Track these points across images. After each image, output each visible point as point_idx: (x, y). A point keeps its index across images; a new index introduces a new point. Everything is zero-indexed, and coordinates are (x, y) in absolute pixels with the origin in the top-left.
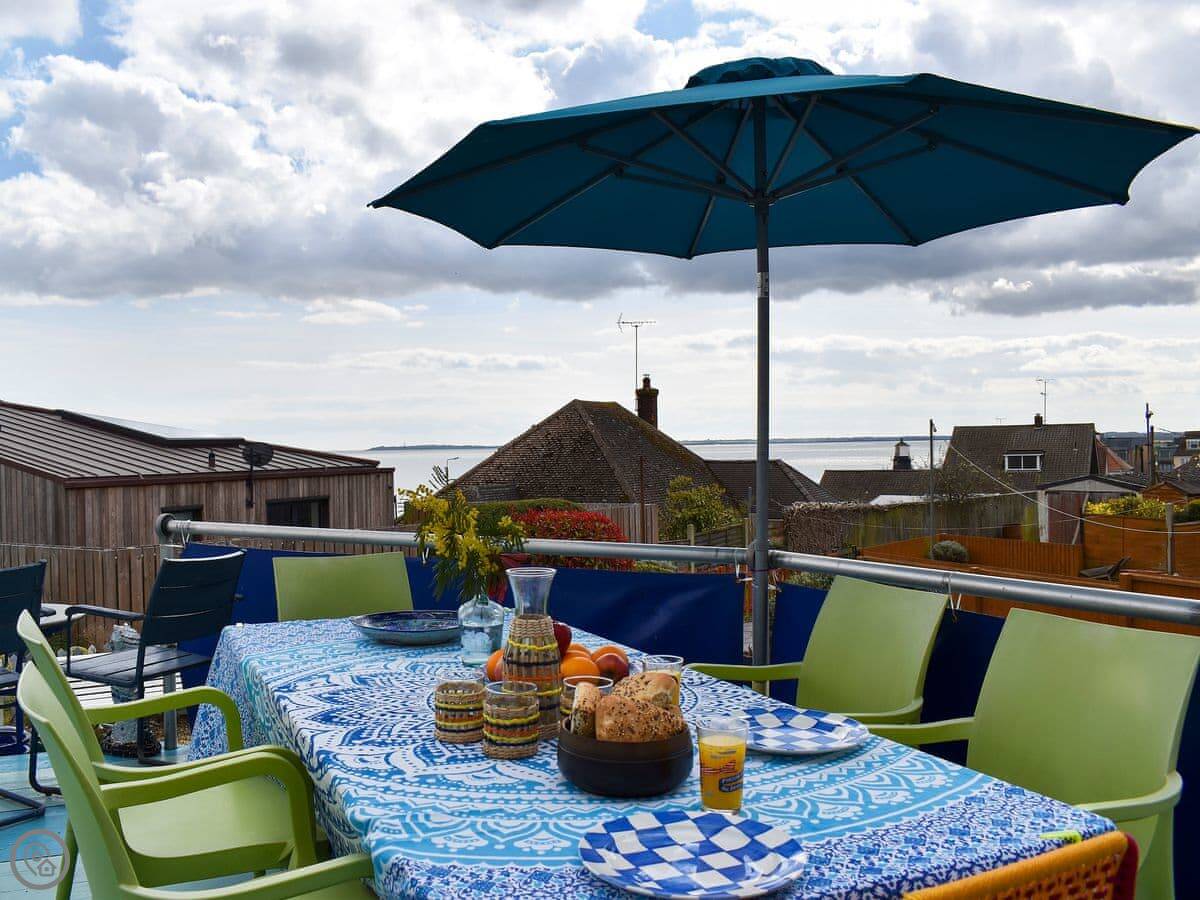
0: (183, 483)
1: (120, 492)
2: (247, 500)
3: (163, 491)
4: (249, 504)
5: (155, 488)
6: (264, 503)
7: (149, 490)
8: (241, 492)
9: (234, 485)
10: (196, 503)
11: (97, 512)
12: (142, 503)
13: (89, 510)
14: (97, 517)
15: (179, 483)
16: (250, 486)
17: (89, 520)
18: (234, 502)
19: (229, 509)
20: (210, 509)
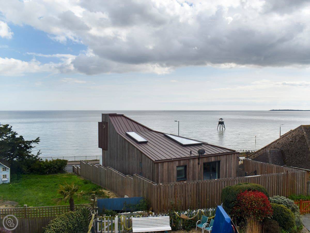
0: (182, 160)
1: (167, 163)
3: (177, 162)
4: (199, 164)
5: (175, 162)
6: (203, 163)
7: (173, 162)
8: (197, 161)
9: (195, 160)
10: (185, 164)
11: (161, 168)
12: (172, 165)
13: (159, 167)
16: (199, 160)
17: (159, 170)
18: (195, 164)
19: (193, 165)
20: (189, 166)
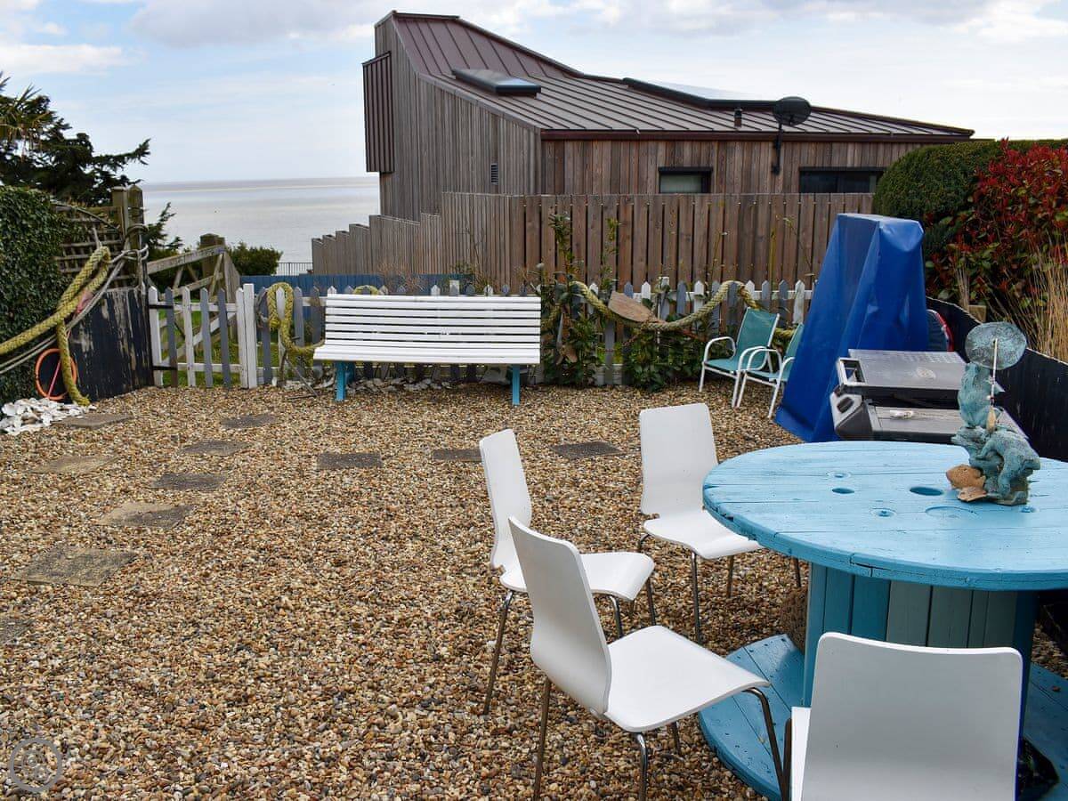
0: (688, 140)
1: (607, 146)
2: (772, 166)
3: (662, 147)
4: (775, 170)
5: (652, 144)
6: (796, 170)
7: (643, 146)
8: (765, 155)
9: (756, 147)
10: (703, 164)
11: (578, 168)
12: (634, 160)
13: (569, 164)
14: (578, 173)
15: (684, 140)
16: (776, 148)
17: (569, 175)
18: (754, 167)
19: (747, 174)
20: (722, 174)
